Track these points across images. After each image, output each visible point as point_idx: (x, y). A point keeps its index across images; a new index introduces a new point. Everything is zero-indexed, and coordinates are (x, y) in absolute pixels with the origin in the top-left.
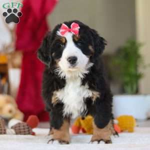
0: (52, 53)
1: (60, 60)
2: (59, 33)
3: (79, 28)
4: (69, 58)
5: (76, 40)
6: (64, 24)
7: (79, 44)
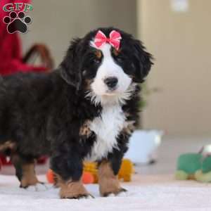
0: (83, 71)
1: (93, 81)
2: (93, 44)
3: (120, 38)
4: (107, 79)
5: (116, 54)
6: (100, 32)
7: (119, 60)
